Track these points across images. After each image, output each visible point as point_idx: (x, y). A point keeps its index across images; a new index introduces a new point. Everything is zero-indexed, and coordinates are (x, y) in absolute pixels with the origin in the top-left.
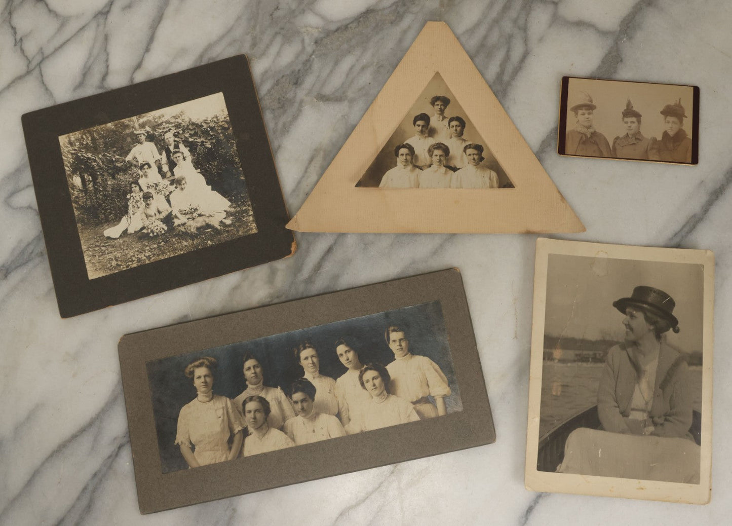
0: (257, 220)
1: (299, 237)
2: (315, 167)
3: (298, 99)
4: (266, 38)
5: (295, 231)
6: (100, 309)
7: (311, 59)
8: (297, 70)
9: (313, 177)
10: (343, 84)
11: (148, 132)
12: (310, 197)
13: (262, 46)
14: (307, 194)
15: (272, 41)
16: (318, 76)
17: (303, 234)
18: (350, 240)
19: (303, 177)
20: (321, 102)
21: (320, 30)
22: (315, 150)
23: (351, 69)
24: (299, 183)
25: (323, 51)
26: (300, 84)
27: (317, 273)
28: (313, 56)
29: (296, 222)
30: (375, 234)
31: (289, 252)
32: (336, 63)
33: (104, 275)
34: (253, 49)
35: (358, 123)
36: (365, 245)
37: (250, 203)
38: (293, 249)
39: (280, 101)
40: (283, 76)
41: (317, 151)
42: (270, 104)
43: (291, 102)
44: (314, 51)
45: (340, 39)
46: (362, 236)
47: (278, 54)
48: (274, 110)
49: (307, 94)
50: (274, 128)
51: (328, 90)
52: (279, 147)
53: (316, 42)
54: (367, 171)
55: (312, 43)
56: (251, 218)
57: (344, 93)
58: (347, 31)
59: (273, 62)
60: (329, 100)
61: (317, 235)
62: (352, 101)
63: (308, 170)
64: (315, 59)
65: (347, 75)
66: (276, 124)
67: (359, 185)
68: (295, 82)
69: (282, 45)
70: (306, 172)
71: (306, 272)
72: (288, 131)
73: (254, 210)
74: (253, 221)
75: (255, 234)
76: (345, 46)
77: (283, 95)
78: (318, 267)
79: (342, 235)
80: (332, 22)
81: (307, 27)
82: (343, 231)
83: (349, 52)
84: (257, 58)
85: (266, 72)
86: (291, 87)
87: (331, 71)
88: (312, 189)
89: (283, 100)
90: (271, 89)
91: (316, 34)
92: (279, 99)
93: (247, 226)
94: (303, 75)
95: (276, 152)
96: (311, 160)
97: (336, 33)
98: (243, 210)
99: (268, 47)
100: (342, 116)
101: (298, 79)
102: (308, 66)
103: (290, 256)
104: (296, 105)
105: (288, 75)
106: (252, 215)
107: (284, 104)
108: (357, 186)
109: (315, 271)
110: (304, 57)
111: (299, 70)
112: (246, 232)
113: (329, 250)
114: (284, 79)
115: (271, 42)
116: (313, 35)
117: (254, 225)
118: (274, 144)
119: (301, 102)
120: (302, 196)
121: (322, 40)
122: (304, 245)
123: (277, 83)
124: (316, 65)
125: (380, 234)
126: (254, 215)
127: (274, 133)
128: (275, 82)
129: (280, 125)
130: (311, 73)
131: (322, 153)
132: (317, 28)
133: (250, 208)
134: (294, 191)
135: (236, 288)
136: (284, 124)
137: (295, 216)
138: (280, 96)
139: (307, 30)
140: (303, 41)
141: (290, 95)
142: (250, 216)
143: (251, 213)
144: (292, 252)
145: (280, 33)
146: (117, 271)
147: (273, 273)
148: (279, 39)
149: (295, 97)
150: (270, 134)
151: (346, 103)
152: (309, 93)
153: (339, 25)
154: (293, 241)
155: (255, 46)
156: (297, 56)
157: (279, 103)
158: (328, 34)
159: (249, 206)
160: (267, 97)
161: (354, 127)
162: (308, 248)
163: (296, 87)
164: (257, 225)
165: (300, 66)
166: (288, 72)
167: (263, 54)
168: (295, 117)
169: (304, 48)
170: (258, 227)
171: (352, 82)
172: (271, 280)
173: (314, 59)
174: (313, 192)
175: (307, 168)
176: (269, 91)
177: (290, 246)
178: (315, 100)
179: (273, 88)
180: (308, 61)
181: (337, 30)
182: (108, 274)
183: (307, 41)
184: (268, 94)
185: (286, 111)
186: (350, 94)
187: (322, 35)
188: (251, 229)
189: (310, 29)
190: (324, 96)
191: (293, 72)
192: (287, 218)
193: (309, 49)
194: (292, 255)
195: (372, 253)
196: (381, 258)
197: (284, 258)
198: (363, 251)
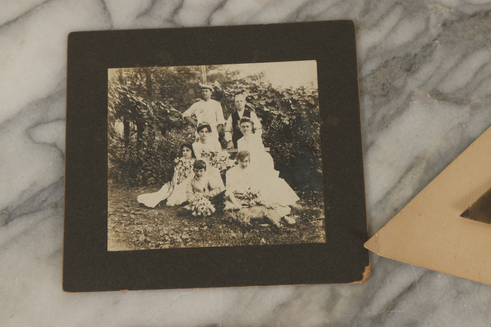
0: (327, 227)
1: (375, 261)
2: (412, 178)
3: (407, 90)
4: (382, 7)
5: (373, 253)
6: (112, 291)
7: (434, 45)
8: (413, 55)
9: (407, 192)
10: (468, 84)
11: (216, 88)
12: (399, 214)
13: (376, 15)
14: (396, 211)
15: (390, 12)
16: (438, 68)
17: (381, 258)
18: (439, 282)
19: (395, 187)
20: (436, 100)
21: (452, 11)
22: (417, 158)
23: (482, 67)
24: (389, 193)
25: (451, 38)
26: (413, 72)
27: (388, 313)
28: (437, 42)
29: (376, 242)
30: (473, 282)
31: (360, 278)
32: (465, 56)
33: (127, 249)
34: (364, 16)
35: (478, 138)
36: (458, 293)
37: (323, 204)
38: (365, 274)
39: (385, 87)
40: (394, 58)
41: (418, 159)
42: (371, 88)
43: (398, 91)
44: (439, 36)
45: (476, 27)
46: (456, 280)
47: (394, 29)
48: (374, 96)
49: (420, 87)
50: (370, 119)
51: (447, 87)
52: (372, 143)
53: (444, 25)
54: (478, 200)
55: (439, 25)
56: (321, 223)
57: (467, 95)
58: (486, 19)
59: (386, 38)
60: (446, 100)
61: (399, 265)
62: (475, 108)
63: (403, 181)
64: (439, 45)
65: (476, 74)
66: (374, 114)
67: (465, 214)
68: (408, 68)
69: (400, 20)
70: (400, 182)
71: (375, 309)
72: (387, 127)
73: (326, 213)
74: (323, 227)
75: (322, 244)
76: (480, 37)
77: (390, 81)
78: (392, 305)
79: (430, 273)
80: (470, 4)
81: (436, 3)
82: (433, 268)
83: (485, 46)
84: (366, 29)
85: (374, 47)
86: (402, 73)
87: (456, 65)
88: (404, 205)
89: (389, 86)
90: (377, 70)
91: (446, 14)
92: (384, 85)
93: (314, 231)
94: (419, 62)
95: (367, 149)
96: (409, 169)
97: (472, 19)
98: (312, 210)
99: (382, 17)
100: (459, 123)
101: (412, 65)
102: (428, 52)
103: (360, 282)
104: (404, 97)
105: (400, 57)
106: (322, 219)
107: (388, 92)
108: (463, 215)
109: (387, 309)
110: (425, 40)
111: (416, 55)
112: (311, 239)
113: (410, 288)
114: (395, 61)
115: (388, 12)
116: (441, 14)
117: (323, 232)
118: (367, 138)
119: (411, 95)
120: (388, 211)
121: (452, 23)
122: (379, 273)
123: (386, 64)
124: (438, 54)
125: (480, 284)
126: (326, 221)
127: (370, 125)
128: (383, 62)
129: (379, 117)
130: (430, 62)
131: (424, 164)
132: (449, 8)
133: (321, 210)
134: (380, 202)
135: (283, 306)
136: (384, 117)
137: (377, 234)
138: (386, 82)
139: (435, 8)
140: (428, 20)
141: (398, 83)
142: (320, 220)
143: (322, 216)
144: (364, 279)
145: (401, 4)
146: (143, 249)
147: (334, 298)
148: (398, 11)
149: (403, 86)
150: (364, 125)
151: (467, 108)
152: (423, 85)
153: (478, 9)
154: (368, 265)
155: (367, 14)
156: (417, 37)
157: (383, 89)
158: (462, 17)
159: (321, 207)
160: (370, 79)
161: (471, 141)
162: (385, 278)
163: (408, 75)
164: (326, 232)
165: (417, 50)
166: (402, 54)
167: (375, 25)
168: (400, 112)
169: (427, 29)
170: (327, 236)
171: (480, 84)
172: (329, 306)
173: (437, 45)
174: (404, 210)
175: (402, 178)
176: (373, 72)
177: (363, 270)
178: (429, 96)
179: (378, 69)
180: (429, 45)
181: (474, 15)
182: (131, 249)
183: (433, 20)
184: (372, 76)
185: (389, 101)
186: (475, 98)
187: (454, 18)
188: (318, 237)
189: (439, 7)
190: (441, 94)
191: (407, 56)
192: (366, 236)
193: (434, 32)
194: (363, 281)
195: (465, 306)
196: (476, 315)
197: (352, 283)
198: (454, 300)
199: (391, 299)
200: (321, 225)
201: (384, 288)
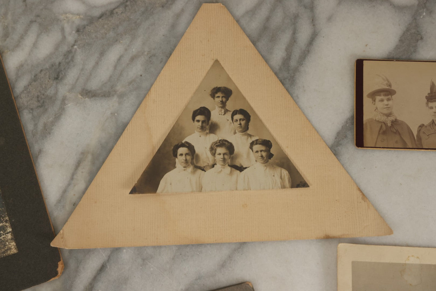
0: (16, 237)
1: (66, 254)
2: (82, 172)
3: (60, 95)
4: (20, 28)
5: (61, 248)
7: (73, 50)
8: (57, 64)
9: (81, 185)
10: (111, 77)
12: (77, 208)
13: (15, 37)
14: (75, 205)
15: (27, 30)
16: (82, 70)
17: (71, 251)
18: (126, 256)
19: (69, 185)
20: (87, 98)
21: (82, 16)
22: (82, 153)
23: (119, 59)
24: (65, 191)
25: (87, 41)
26: (61, 79)
28: (75, 47)
29: (62, 238)
30: (154, 247)
31: (56, 274)
32: (102, 54)
34: (5, 40)
35: (130, 121)
36: (144, 260)
37: (7, 218)
38: (59, 269)
39: (40, 99)
40: (41, 71)
41: (84, 154)
42: (27, 103)
43: (52, 99)
44: (76, 41)
45: (106, 26)
46: (139, 250)
47: (35, 45)
48: (32, 109)
49: (71, 90)
50: (33, 131)
51: (94, 84)
52: (40, 151)
53: (78, 31)
54: (142, 175)
55: (74, 32)
56: (9, 236)
57: (112, 87)
58: (112, 17)
59: (30, 54)
60: (96, 96)
61: (87, 252)
62: (121, 96)
63: (75, 177)
64: (78, 50)
65: (115, 67)
66: (36, 125)
67: (134, 191)
68: (56, 76)
69: (38, 36)
70: (72, 179)
72: (50, 134)
73: (12, 226)
74: (12, 239)
75: (14, 254)
76: (111, 34)
77: (43, 92)
79: (116, 250)
80: (95, 7)
81: (66, 13)
82: (117, 245)
83: (117, 41)
84: (10, 51)
85: (22, 66)
86: (52, 82)
87: (97, 63)
88: (80, 198)
89: (43, 97)
90: (28, 86)
91: (77, 21)
92: (38, 97)
93: (5, 245)
94: (65, 69)
95: (37, 157)
96: (78, 164)
97: (100, 20)
99: (22, 37)
100: (111, 114)
101: (59, 73)
102: (70, 58)
103: (56, 278)
104: (58, 103)
105: (47, 69)
106: (10, 232)
107: (43, 102)
108: (131, 193)
110: (65, 48)
111: (60, 63)
112: (4, 252)
113: (102, 268)
114: (43, 73)
115: (26, 31)
116: (73, 22)
117: (13, 243)
118: (35, 148)
119: (64, 99)
120: (68, 208)
121: (85, 28)
122: (72, 264)
123: (35, 78)
124: (79, 57)
125: (160, 247)
126: (14, 233)
127: (34, 135)
128: (33, 77)
129: (40, 126)
130: (74, 66)
131: (90, 157)
132: (78, 14)
133: (7, 224)
134: (59, 201)
136: (45, 125)
137: (61, 231)
138: (39, 94)
139: (67, 17)
140: (63, 30)
141: (50, 92)
142: (8, 233)
143: (9, 230)
144: (59, 274)
145: (35, 21)
148: (35, 28)
149: (56, 93)
150: (29, 137)
151: (115, 98)
152: (72, 88)
153: (103, 10)
154: (60, 260)
155: (8, 37)
156: (57, 47)
157: (39, 101)
158: (91, 21)
159: (6, 221)
160: (24, 95)
161: (125, 126)
162: (78, 267)
163: (57, 83)
164: (15, 243)
165: (60, 59)
166: (47, 66)
167: (18, 45)
168: (58, 117)
169: (64, 37)
170: (18, 246)
171: (121, 75)
173: (76, 49)
174: (81, 202)
175: (73, 175)
176: (26, 88)
177: (57, 266)
178: (80, 96)
179: (30, 84)
180: (69, 52)
181: (101, 17)
183: (68, 29)
184: (25, 92)
185: (46, 110)
186: (119, 88)
187: (85, 23)
188: (10, 249)
189: (70, 16)
190: (90, 92)
191: (53, 66)
192: (52, 234)
193: (70, 39)
194: (58, 276)
195: (152, 269)
196: (162, 274)
197: (49, 281)
198: (141, 267)
199: (88, 284)
200: (10, 238)
201: (79, 276)
